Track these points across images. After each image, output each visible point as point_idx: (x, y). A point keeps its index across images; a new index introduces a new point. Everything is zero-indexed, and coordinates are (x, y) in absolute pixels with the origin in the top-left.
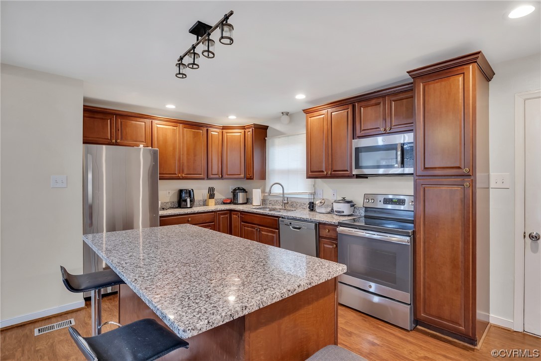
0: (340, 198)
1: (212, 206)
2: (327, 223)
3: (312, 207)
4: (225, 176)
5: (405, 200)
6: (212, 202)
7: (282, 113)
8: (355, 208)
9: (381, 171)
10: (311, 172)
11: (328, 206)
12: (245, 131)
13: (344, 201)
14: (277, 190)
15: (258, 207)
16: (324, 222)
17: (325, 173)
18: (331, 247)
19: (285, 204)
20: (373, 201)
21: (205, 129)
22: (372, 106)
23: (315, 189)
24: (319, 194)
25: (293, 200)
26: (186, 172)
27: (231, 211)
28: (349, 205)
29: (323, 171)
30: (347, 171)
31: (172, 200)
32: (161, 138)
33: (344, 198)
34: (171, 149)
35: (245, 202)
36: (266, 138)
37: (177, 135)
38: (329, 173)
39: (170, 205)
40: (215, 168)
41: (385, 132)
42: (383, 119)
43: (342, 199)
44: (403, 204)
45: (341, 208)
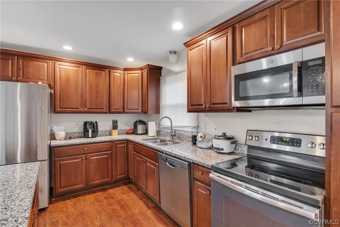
0: (221, 134)
1: (116, 136)
2: (200, 164)
3: (194, 140)
4: (126, 111)
5: (301, 140)
6: (115, 132)
7: (170, 52)
8: (236, 145)
9: (267, 102)
10: (192, 105)
12: (142, 72)
13: (225, 137)
14: (166, 123)
15: (153, 138)
17: (204, 106)
18: (205, 193)
19: (173, 136)
20: (257, 139)
21: (108, 70)
22: (255, 23)
23: (198, 123)
24: (202, 127)
25: (180, 132)
26: (88, 106)
27: (128, 141)
28: (229, 142)
29: (202, 105)
30: (226, 103)
31: (80, 131)
32: (63, 77)
33: (224, 134)
34: (74, 86)
35: (144, 132)
36: (160, 78)
37: (80, 75)
38: (208, 106)
39: (78, 135)
40: (117, 103)
41: (272, 52)
42: (271, 35)
43: (223, 134)
44: (299, 145)
45: (220, 145)
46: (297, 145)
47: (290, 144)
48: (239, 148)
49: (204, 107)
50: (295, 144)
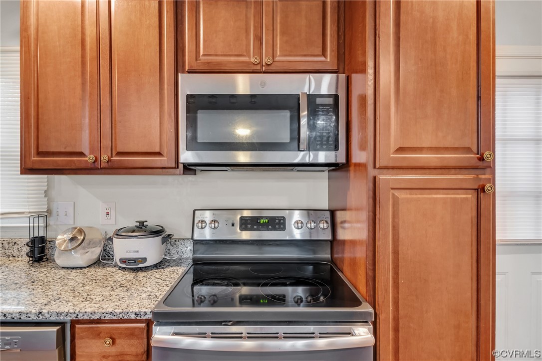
0: (132, 224)
3: (39, 251)
5: (284, 219)
10: (39, 155)
11: (92, 244)
13: (143, 229)
16: (96, 317)
17: (90, 158)
20: (215, 225)
23: (49, 202)
24: (62, 214)
28: (158, 240)
29: (81, 154)
30: (158, 154)
33: (142, 223)
38: (105, 157)
41: (258, 68)
42: (256, 36)
43: (138, 224)
44: (282, 226)
45: (137, 252)
46: (280, 227)
47: (270, 227)
48: (171, 248)
49: (91, 161)
50: (277, 226)
